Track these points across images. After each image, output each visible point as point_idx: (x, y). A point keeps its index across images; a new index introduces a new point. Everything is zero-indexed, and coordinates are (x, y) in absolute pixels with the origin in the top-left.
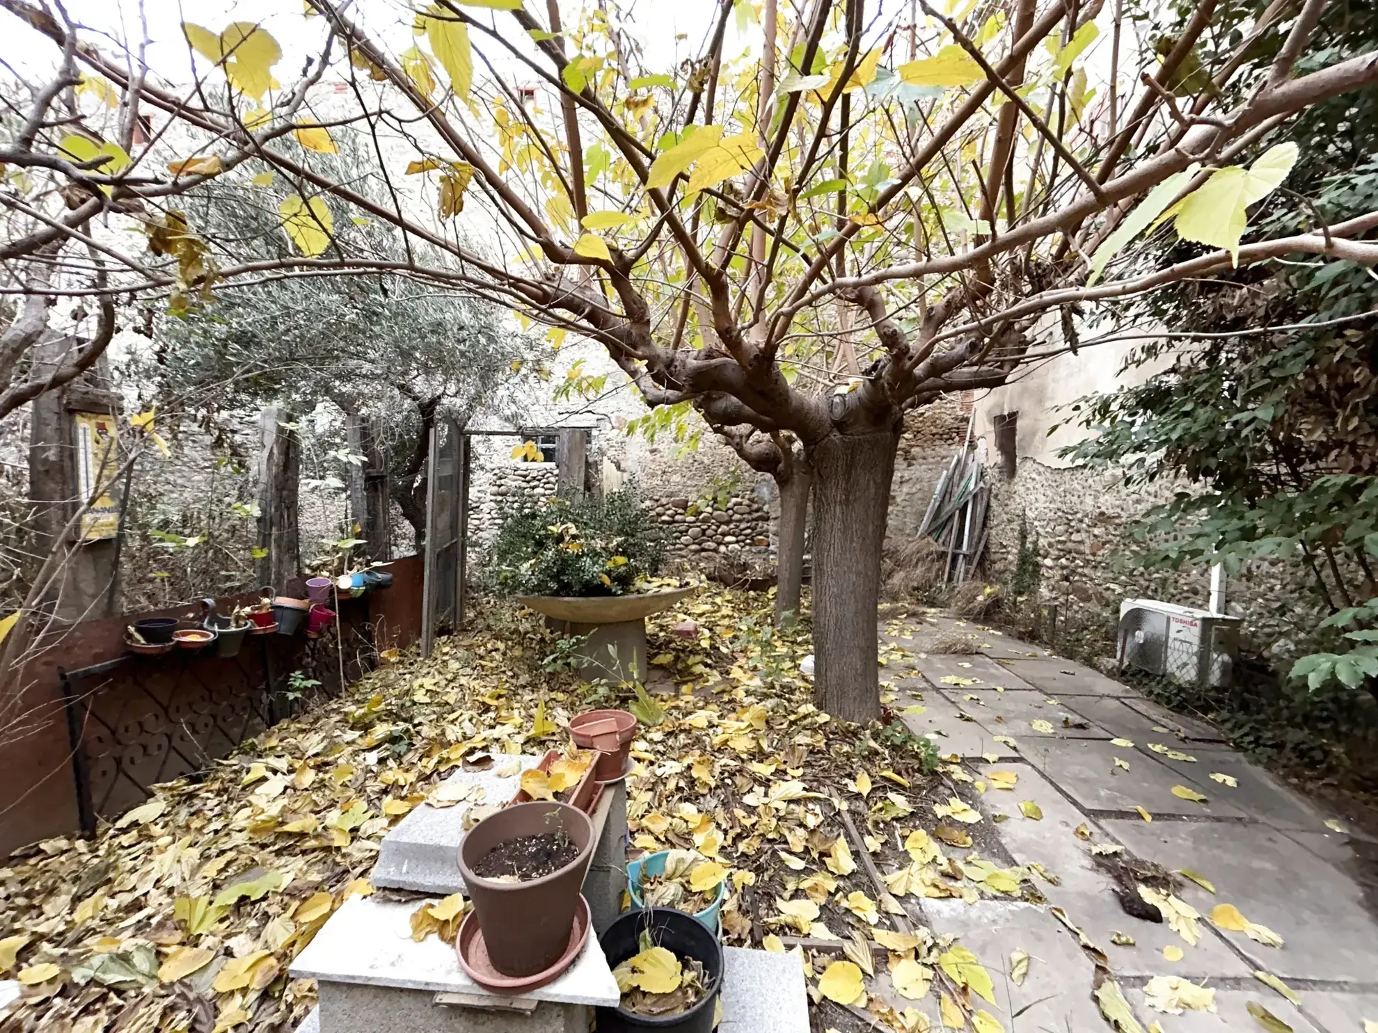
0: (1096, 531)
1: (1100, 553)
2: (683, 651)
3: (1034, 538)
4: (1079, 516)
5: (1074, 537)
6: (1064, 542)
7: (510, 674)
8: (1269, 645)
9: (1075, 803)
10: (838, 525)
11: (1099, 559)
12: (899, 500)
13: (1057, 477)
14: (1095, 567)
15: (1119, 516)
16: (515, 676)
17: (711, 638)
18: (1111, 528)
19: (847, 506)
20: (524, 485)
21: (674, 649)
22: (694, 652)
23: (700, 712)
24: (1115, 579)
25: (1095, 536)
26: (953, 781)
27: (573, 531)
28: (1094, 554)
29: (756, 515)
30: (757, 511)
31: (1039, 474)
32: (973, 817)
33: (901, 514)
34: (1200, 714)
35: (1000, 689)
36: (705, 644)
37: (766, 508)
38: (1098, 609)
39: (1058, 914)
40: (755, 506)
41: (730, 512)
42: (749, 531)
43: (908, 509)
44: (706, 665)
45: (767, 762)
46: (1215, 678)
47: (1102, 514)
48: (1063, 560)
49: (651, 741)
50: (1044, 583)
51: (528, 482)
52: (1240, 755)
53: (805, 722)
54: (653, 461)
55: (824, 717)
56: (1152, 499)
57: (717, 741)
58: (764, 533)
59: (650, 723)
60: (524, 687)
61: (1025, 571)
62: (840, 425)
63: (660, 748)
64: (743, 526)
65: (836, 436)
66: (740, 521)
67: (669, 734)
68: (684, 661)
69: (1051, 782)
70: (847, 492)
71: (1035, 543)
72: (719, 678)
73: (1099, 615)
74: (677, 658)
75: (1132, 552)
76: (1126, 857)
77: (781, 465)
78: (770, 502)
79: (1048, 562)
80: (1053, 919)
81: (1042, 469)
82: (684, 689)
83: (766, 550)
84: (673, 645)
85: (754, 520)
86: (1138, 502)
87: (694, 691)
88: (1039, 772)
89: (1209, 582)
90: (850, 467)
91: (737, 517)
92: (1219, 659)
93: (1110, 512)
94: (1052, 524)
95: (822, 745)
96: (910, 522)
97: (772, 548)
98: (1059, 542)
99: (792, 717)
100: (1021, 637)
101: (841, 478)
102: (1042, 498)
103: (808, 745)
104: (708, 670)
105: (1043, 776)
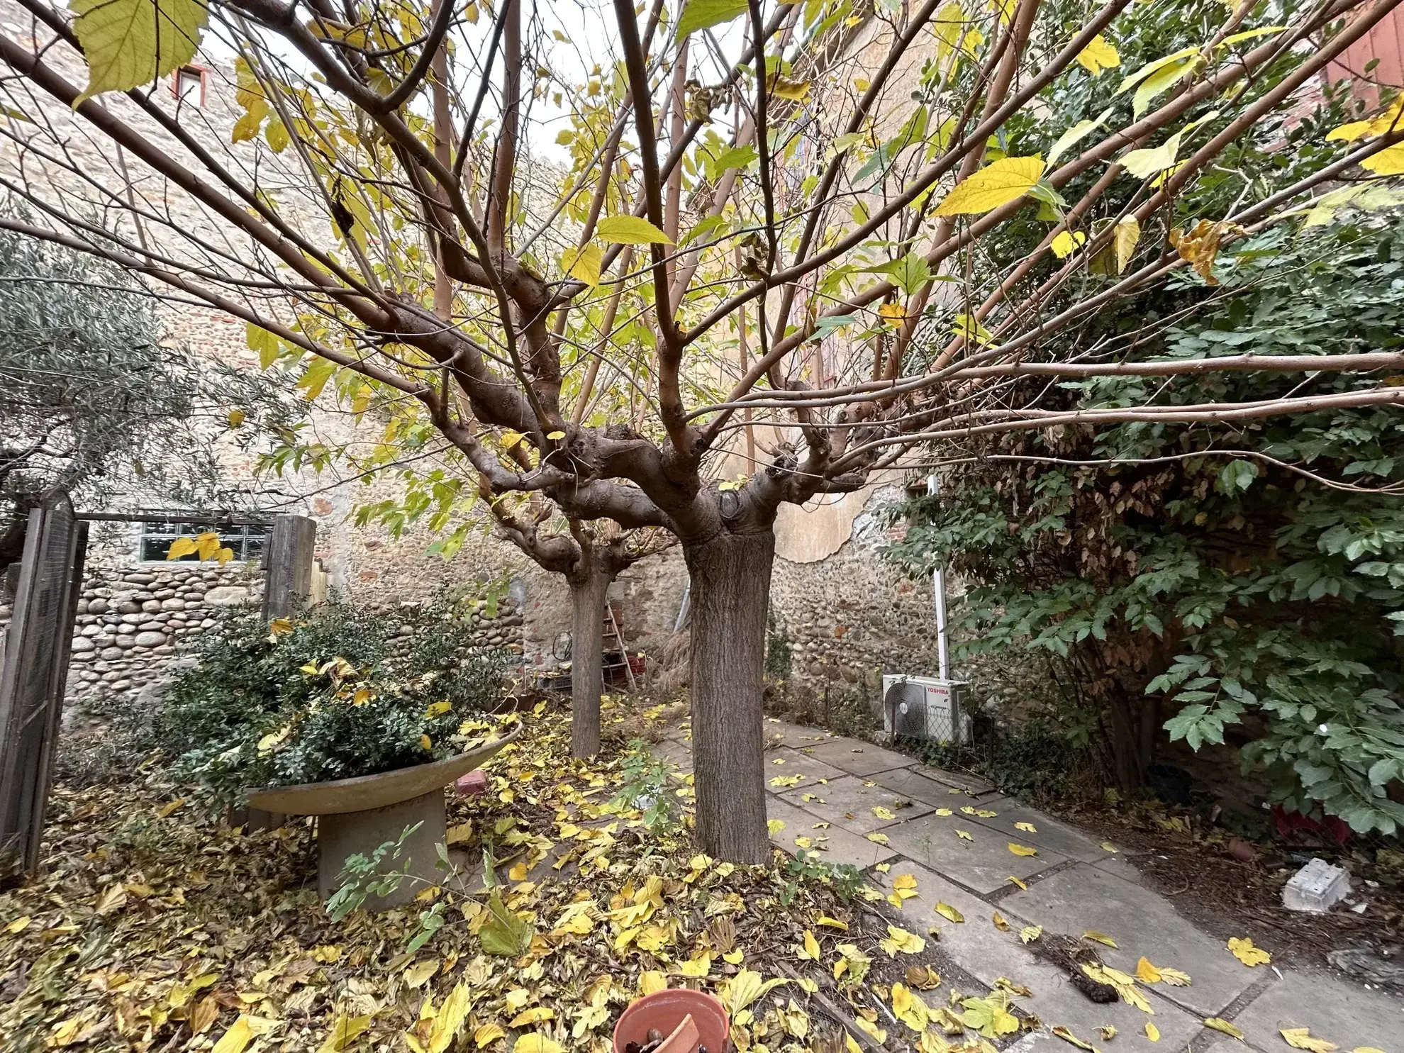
0: (839, 617)
1: (845, 635)
2: (481, 815)
3: (783, 625)
4: (823, 604)
5: (820, 623)
6: (811, 628)
7: (203, 937)
8: (984, 702)
9: (971, 891)
10: (728, 634)
11: (844, 641)
12: (656, 595)
13: (801, 570)
14: (841, 649)
15: (858, 603)
16: (214, 938)
17: (510, 787)
18: (852, 614)
19: (736, 611)
20: (143, 595)
21: (467, 816)
22: (496, 814)
23: (572, 907)
24: (858, 658)
25: (839, 621)
26: (869, 903)
27: (348, 670)
28: (840, 637)
29: (507, 619)
30: (509, 614)
31: (783, 568)
32: (917, 945)
33: (658, 609)
34: (964, 769)
35: (824, 781)
36: (506, 798)
37: (519, 610)
38: (847, 685)
39: (1063, 1034)
40: (506, 609)
41: (476, 618)
42: (499, 639)
43: (665, 604)
44: (523, 829)
45: (695, 954)
46: (964, 736)
47: (843, 602)
48: (811, 644)
49: (530, 984)
50: (795, 666)
51: (152, 591)
52: (1011, 800)
53: (706, 881)
54: (372, 557)
55: (726, 869)
56: (884, 588)
57: (620, 945)
58: (517, 639)
59: (511, 951)
60: (242, 955)
61: (777, 656)
62: (730, 524)
63: (548, 989)
64: (491, 633)
65: (726, 536)
66: (488, 628)
67: (550, 960)
68: (492, 830)
69: (939, 874)
70: (737, 596)
71: (784, 630)
72: (549, 845)
73: (848, 691)
74: (476, 827)
75: (872, 633)
76: (1046, 938)
77: (578, 564)
78: (524, 604)
79: (797, 646)
80: (1059, 1040)
81: (785, 564)
82: (513, 874)
83: (520, 660)
84: (463, 810)
85: (504, 625)
86: (873, 590)
87: (529, 875)
88: (925, 867)
89: (936, 653)
90: (741, 567)
91: (485, 623)
92: (965, 719)
93: (850, 600)
94: (798, 613)
95: (739, 906)
96: (667, 616)
97: (526, 656)
98: (806, 628)
99: (689, 878)
100: (800, 722)
101: (730, 581)
102: (787, 590)
103: (728, 913)
104: (528, 835)
105: (929, 869)
